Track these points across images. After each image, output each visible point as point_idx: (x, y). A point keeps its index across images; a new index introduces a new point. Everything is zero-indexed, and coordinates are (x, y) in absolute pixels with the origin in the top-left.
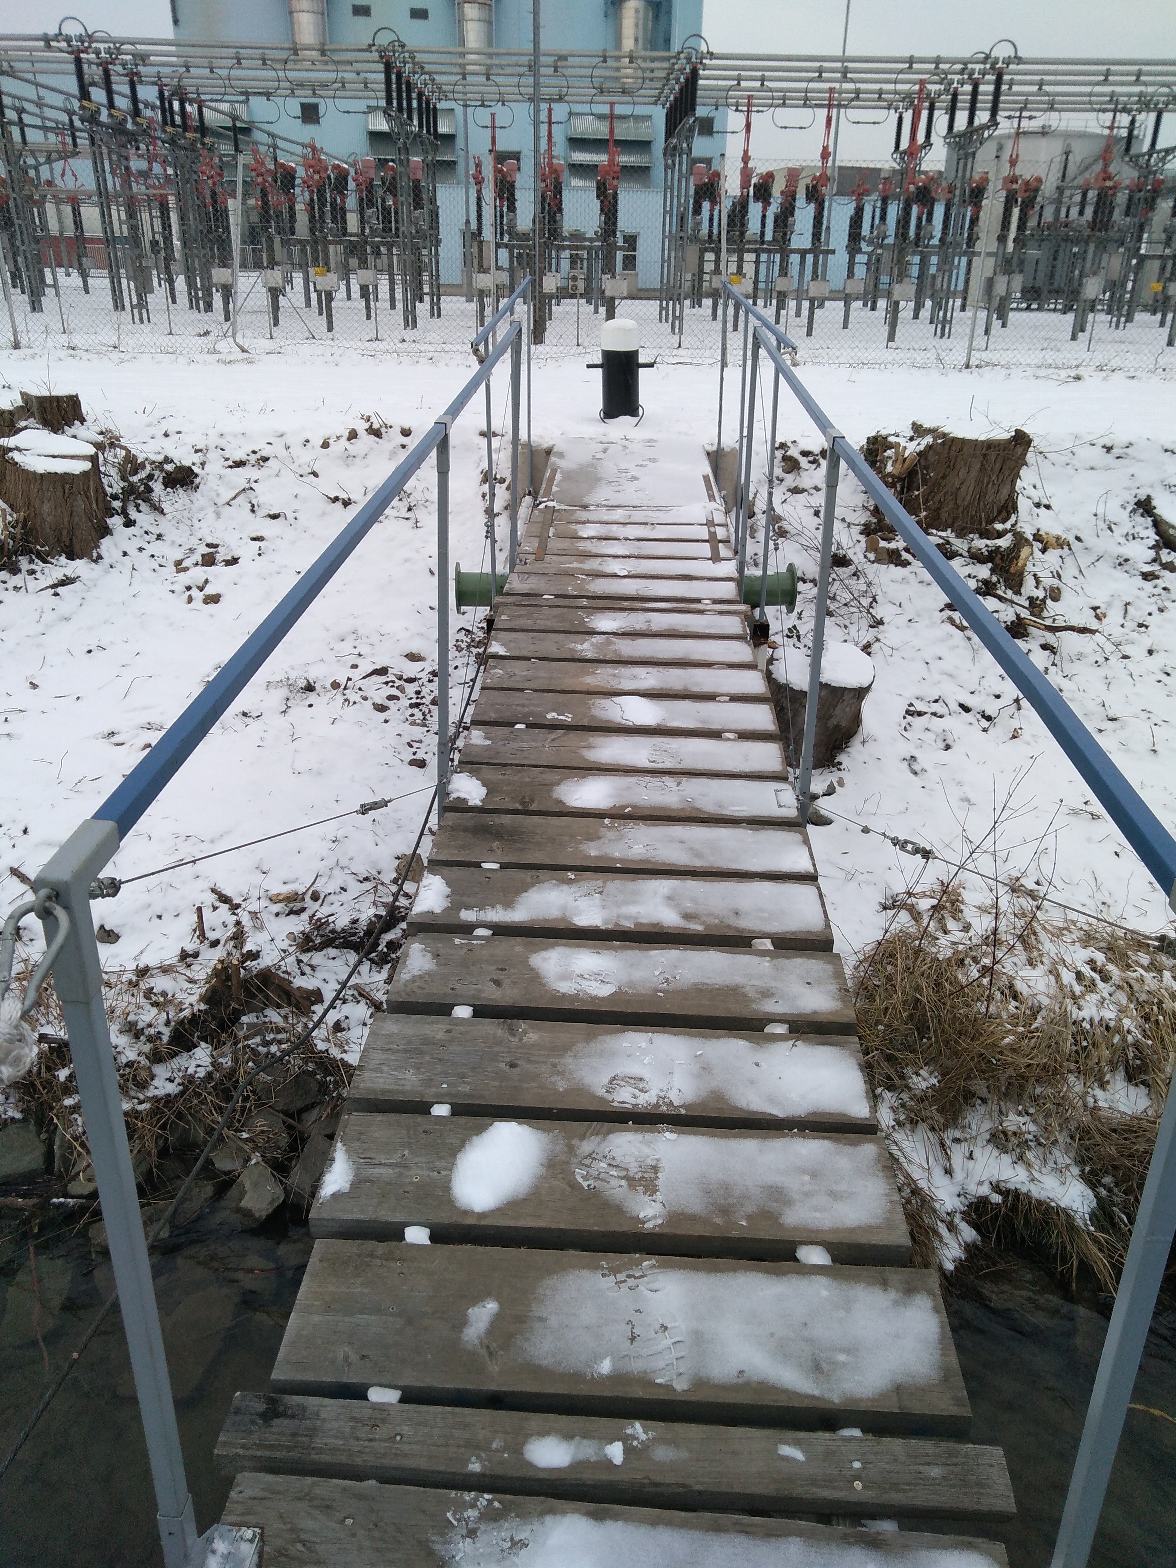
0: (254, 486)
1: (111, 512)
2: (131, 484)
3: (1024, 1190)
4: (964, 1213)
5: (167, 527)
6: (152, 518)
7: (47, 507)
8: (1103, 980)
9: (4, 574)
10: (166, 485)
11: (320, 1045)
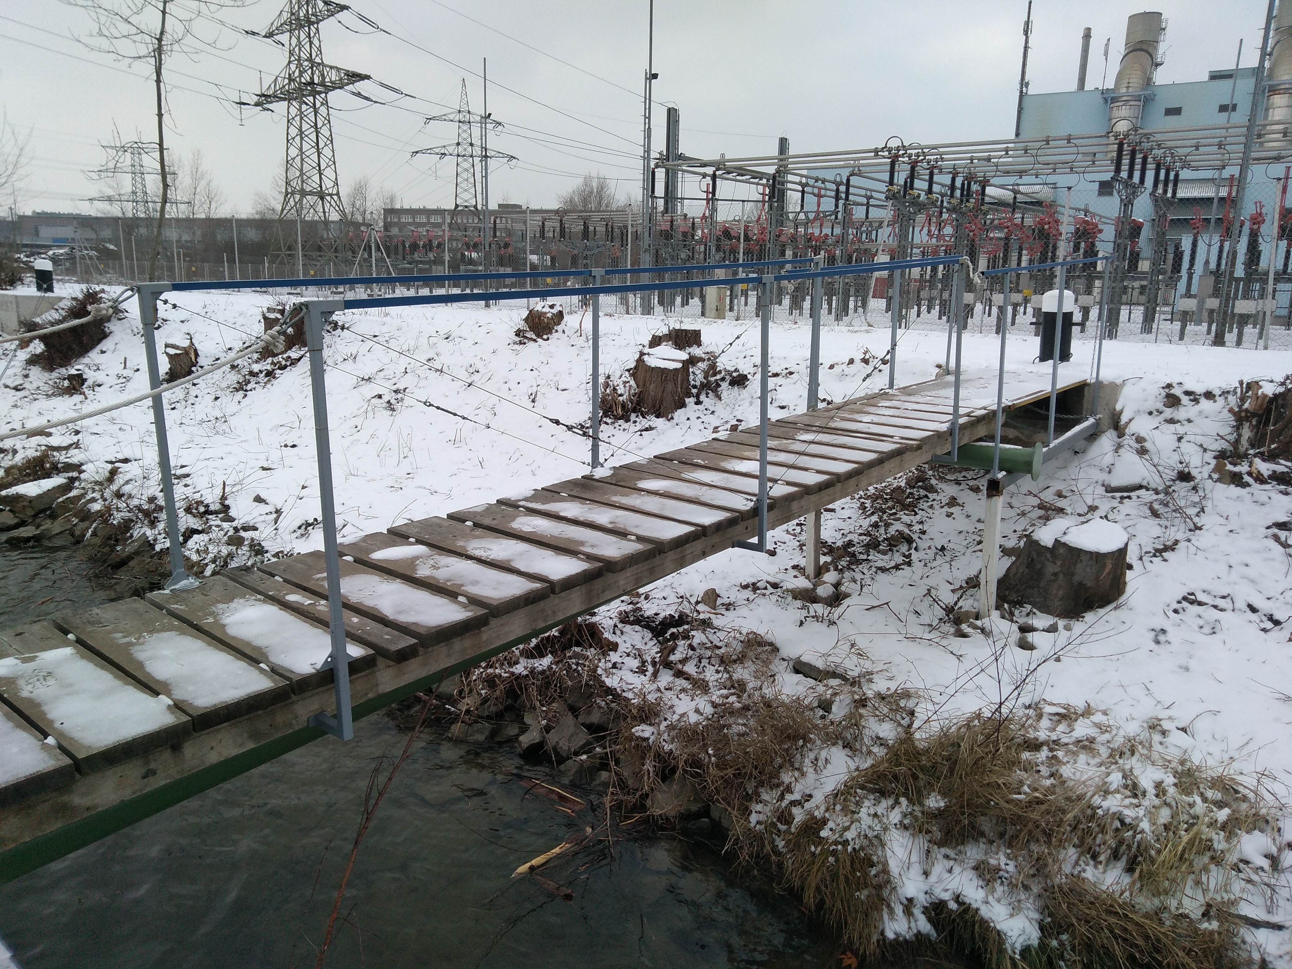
0: (778, 388)
1: (689, 395)
2: (709, 382)
3: (974, 906)
4: (925, 908)
5: (719, 407)
6: (713, 402)
7: (652, 387)
8: (1157, 796)
9: (621, 422)
10: (730, 384)
11: (600, 671)
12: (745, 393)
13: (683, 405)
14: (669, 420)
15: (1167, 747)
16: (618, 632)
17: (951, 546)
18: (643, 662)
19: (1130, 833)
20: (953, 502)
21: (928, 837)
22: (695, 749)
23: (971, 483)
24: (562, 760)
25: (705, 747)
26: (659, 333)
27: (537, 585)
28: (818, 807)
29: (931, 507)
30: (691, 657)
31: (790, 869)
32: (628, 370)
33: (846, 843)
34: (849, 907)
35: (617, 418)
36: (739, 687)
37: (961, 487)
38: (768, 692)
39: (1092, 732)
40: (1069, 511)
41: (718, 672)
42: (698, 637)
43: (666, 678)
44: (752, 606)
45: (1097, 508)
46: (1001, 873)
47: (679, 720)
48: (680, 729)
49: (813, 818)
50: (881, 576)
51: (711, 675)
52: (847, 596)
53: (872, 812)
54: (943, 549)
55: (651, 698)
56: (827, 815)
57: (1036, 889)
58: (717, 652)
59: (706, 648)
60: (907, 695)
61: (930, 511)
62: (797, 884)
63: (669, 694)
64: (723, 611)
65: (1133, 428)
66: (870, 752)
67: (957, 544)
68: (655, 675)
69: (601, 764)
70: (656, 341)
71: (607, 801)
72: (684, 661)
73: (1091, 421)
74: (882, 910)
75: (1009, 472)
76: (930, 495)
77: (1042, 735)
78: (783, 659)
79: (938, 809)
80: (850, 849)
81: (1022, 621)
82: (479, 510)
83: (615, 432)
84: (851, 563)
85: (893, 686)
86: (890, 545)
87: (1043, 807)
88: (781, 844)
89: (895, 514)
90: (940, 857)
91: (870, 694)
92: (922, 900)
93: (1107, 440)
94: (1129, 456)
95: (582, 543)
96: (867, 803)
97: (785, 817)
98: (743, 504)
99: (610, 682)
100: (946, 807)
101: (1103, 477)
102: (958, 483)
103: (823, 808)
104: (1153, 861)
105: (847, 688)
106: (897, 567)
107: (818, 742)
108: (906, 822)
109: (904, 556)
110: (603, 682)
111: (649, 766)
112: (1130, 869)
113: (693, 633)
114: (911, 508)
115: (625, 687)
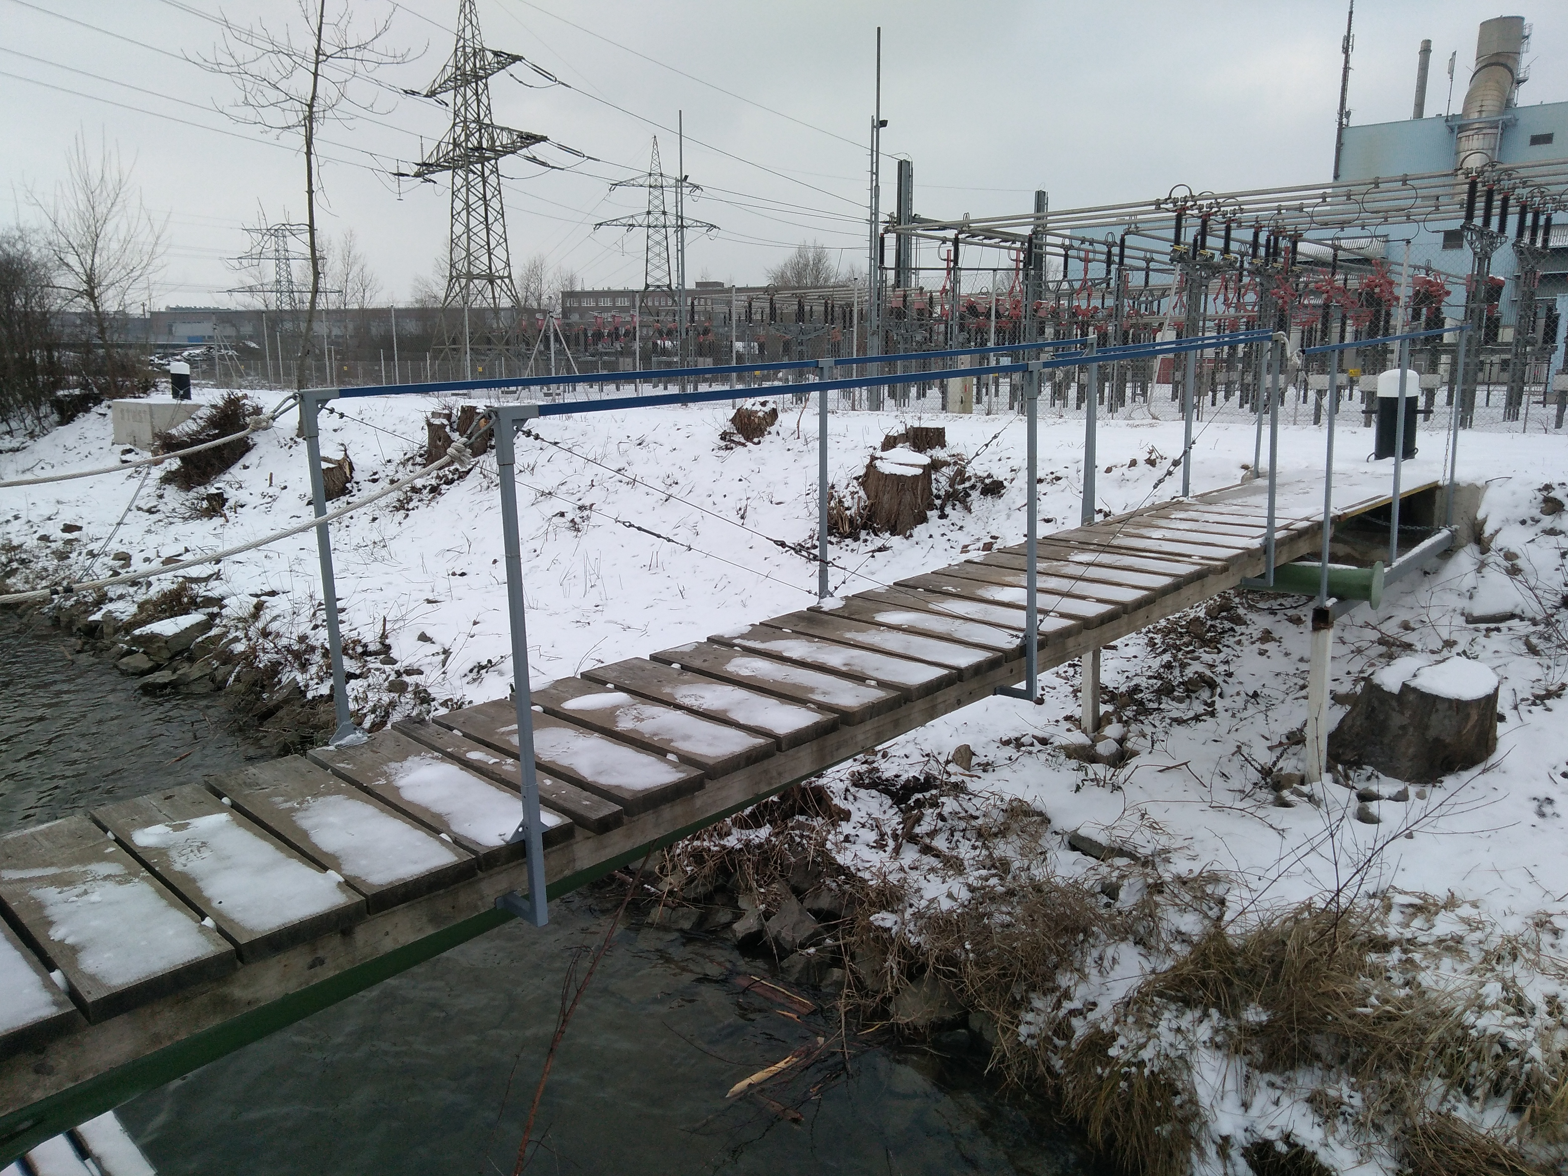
0: (1042, 497)
1: (932, 507)
4: (1246, 1149)
5: (969, 522)
6: (961, 515)
7: (886, 497)
8: (1550, 1014)
9: (848, 541)
10: (982, 493)
11: (829, 845)
12: (1001, 504)
13: (924, 519)
14: (907, 538)
15: (1561, 951)
16: (851, 798)
17: (1266, 691)
18: (882, 835)
19: (1516, 1062)
20: (1267, 636)
21: (1247, 1059)
22: (949, 943)
23: (1290, 612)
24: (785, 953)
25: (960, 941)
26: (893, 433)
27: (760, 741)
28: (1104, 1019)
29: (1239, 642)
30: (941, 829)
31: (1071, 1096)
32: (857, 478)
33: (1141, 1064)
34: (1147, 1145)
35: (843, 536)
36: (1002, 867)
37: (1277, 618)
38: (1038, 873)
39: (1459, 929)
40: (1419, 646)
41: (974, 848)
42: (949, 804)
43: (910, 854)
44: (1015, 766)
45: (1455, 643)
46: (1344, 1108)
47: (927, 907)
48: (930, 918)
49: (1099, 1031)
50: (1177, 729)
51: (966, 851)
52: (1134, 754)
53: (1174, 1025)
54: (1255, 695)
55: (893, 878)
56: (1116, 1028)
57: (1391, 1130)
58: (973, 823)
59: (960, 818)
60: (1214, 878)
61: (1237, 647)
62: (1079, 1114)
63: (914, 874)
64: (980, 773)
65: (1500, 541)
66: (1169, 951)
67: (1274, 689)
68: (897, 850)
69: (832, 959)
70: (890, 443)
71: (841, 1004)
72: (932, 834)
73: (1445, 533)
74: (1190, 1149)
75: (1341, 598)
76: (1237, 628)
77: (1392, 932)
78: (1056, 833)
79: (1260, 1024)
80: (1146, 1072)
81: (1361, 786)
82: (687, 649)
83: (842, 553)
84: (1138, 713)
85: (1197, 867)
86: (1187, 690)
87: (1398, 1025)
88: (1058, 1064)
89: (1193, 651)
90: (1263, 1084)
91: (1167, 877)
92: (1241, 1138)
93: (1466, 557)
94: (1496, 577)
95: (812, 690)
96: (1167, 1015)
97: (1063, 1030)
98: (1007, 641)
99: (840, 859)
100: (1269, 1021)
101: (1463, 603)
102: (1273, 612)
103: (1111, 1020)
104: (1548, 1099)
105: (1138, 870)
106: (1197, 718)
107: (1103, 937)
108: (1218, 1039)
109: (1206, 704)
110: (834, 859)
111: (891, 962)
112: (1517, 1109)
113: (943, 799)
114: (1213, 644)
115: (860, 865)
